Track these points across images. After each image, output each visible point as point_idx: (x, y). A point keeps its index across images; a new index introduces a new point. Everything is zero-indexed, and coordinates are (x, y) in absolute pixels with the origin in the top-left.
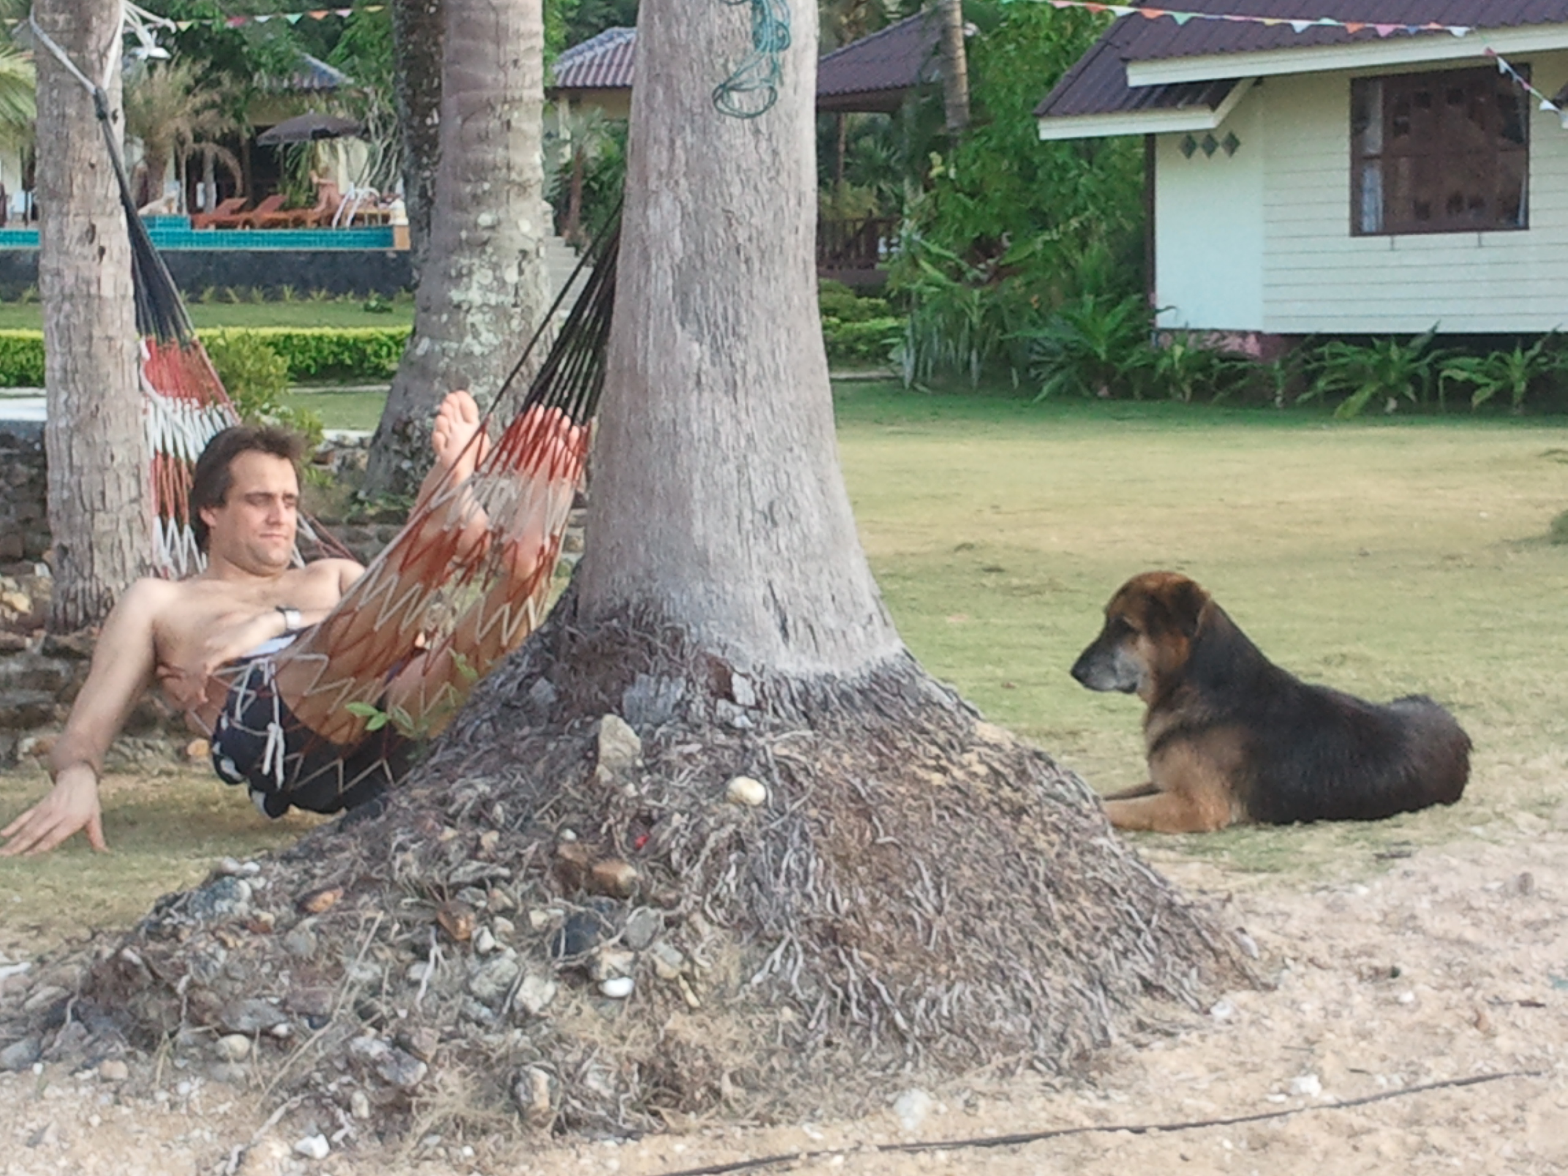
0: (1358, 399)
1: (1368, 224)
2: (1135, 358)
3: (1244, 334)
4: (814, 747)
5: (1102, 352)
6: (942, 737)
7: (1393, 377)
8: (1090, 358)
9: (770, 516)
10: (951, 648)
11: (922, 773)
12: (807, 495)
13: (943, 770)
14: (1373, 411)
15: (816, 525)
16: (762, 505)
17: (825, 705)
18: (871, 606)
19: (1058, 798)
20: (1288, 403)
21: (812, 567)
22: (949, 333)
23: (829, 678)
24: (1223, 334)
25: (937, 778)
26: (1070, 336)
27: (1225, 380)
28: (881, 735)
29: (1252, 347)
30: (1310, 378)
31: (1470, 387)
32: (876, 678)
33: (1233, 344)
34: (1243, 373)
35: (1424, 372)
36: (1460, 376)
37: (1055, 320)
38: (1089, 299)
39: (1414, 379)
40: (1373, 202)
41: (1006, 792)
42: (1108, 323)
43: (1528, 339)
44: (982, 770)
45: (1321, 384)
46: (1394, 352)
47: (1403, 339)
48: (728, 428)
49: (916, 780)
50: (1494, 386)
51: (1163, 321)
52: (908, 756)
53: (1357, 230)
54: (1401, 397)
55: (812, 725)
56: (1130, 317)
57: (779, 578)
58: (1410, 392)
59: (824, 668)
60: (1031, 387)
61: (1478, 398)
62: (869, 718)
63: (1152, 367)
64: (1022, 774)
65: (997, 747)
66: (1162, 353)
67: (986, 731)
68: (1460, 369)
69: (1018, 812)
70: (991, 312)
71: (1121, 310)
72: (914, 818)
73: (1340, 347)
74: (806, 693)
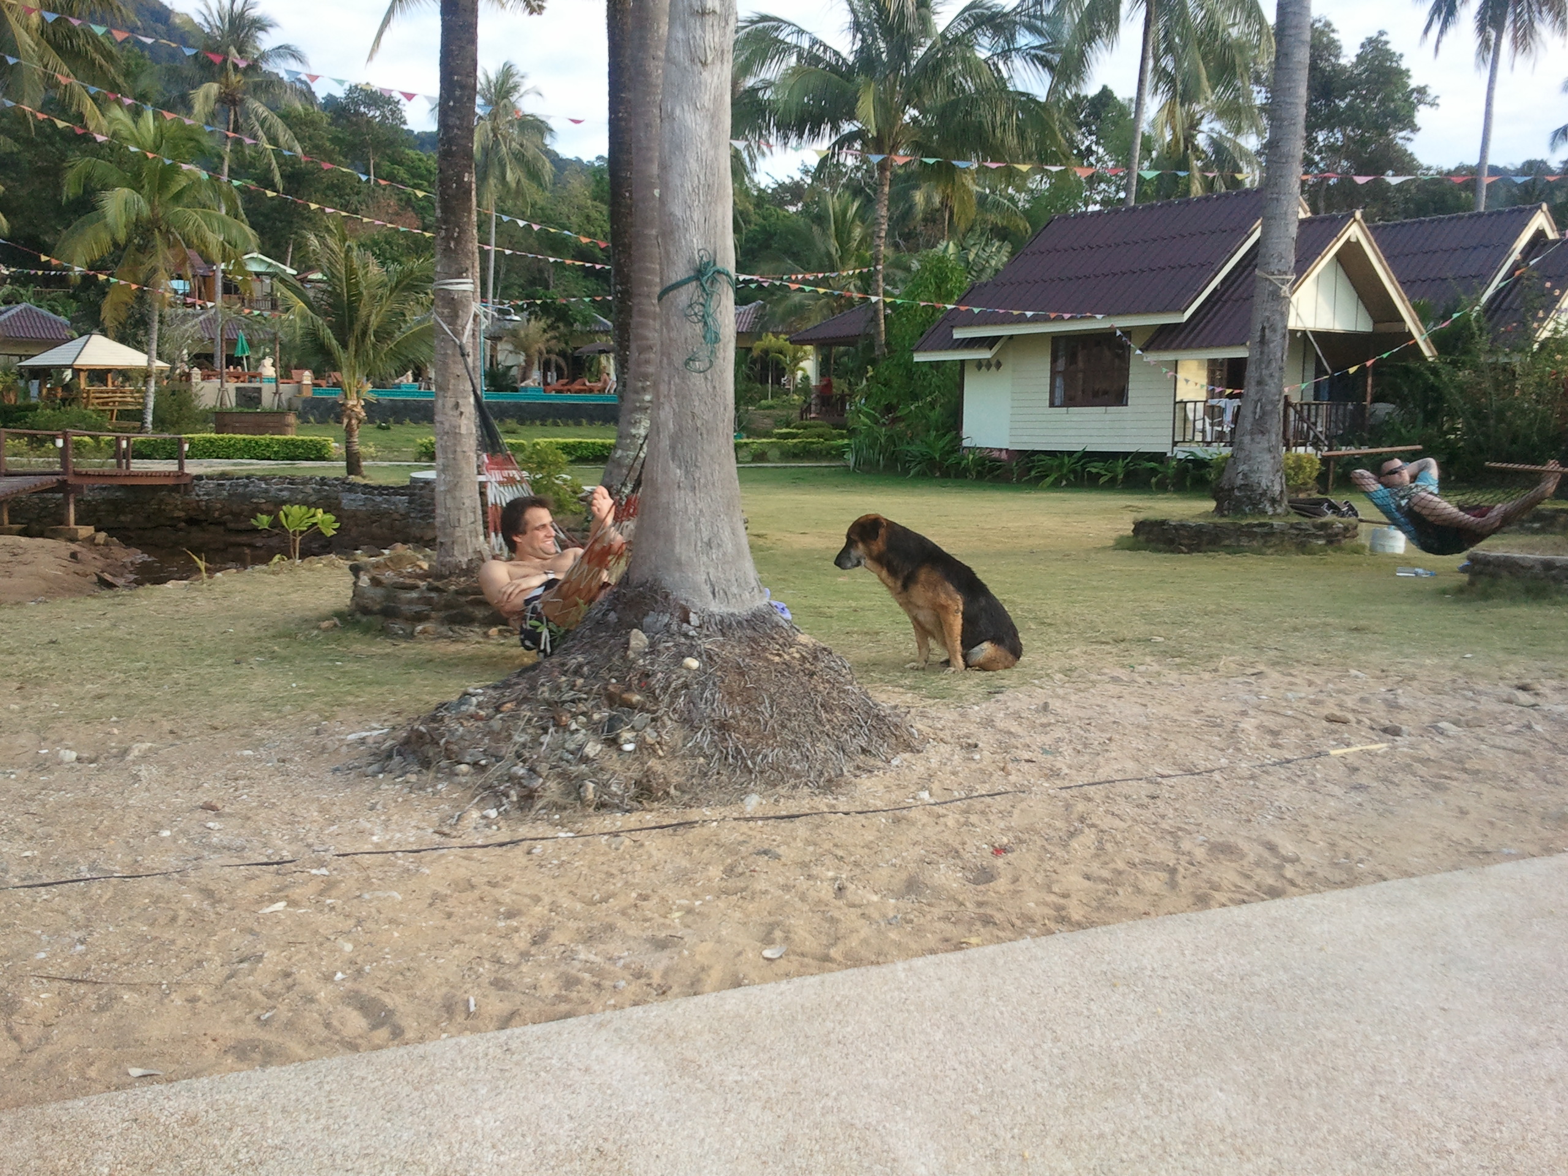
0: (1050, 480)
1: (1057, 402)
2: (952, 460)
3: (1001, 450)
4: (723, 645)
5: (937, 456)
6: (781, 641)
7: (1065, 471)
8: (932, 459)
9: (709, 544)
10: (836, 592)
11: (770, 657)
12: (726, 535)
13: (780, 655)
14: (1055, 486)
15: (729, 547)
16: (705, 540)
17: (730, 626)
18: (754, 584)
19: (831, 668)
20: (1019, 481)
21: (727, 567)
22: (870, 447)
23: (733, 615)
24: (991, 450)
25: (777, 659)
26: (924, 450)
27: (991, 470)
28: (754, 640)
29: (1004, 456)
30: (1030, 470)
31: (1099, 476)
32: (754, 615)
33: (996, 454)
34: (999, 467)
35: (1079, 469)
36: (1094, 470)
37: (918, 442)
38: (933, 433)
39: (1074, 471)
40: (1059, 393)
41: (808, 665)
42: (941, 444)
43: (1126, 455)
44: (797, 656)
45: (1033, 473)
46: (1066, 459)
47: (1070, 454)
48: (691, 506)
49: (767, 660)
50: (1110, 475)
51: (965, 443)
52: (765, 649)
53: (1052, 404)
54: (1068, 480)
55: (724, 635)
56: (951, 441)
57: (712, 571)
58: (1072, 477)
59: (731, 610)
60: (906, 471)
61: (1102, 480)
62: (749, 632)
63: (959, 464)
64: (816, 658)
65: (805, 646)
66: (963, 458)
67: (803, 638)
68: (1094, 468)
69: (812, 674)
70: (890, 438)
71: (948, 438)
72: (764, 676)
73: (1042, 457)
74: (722, 621)
